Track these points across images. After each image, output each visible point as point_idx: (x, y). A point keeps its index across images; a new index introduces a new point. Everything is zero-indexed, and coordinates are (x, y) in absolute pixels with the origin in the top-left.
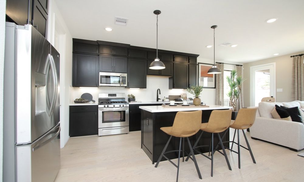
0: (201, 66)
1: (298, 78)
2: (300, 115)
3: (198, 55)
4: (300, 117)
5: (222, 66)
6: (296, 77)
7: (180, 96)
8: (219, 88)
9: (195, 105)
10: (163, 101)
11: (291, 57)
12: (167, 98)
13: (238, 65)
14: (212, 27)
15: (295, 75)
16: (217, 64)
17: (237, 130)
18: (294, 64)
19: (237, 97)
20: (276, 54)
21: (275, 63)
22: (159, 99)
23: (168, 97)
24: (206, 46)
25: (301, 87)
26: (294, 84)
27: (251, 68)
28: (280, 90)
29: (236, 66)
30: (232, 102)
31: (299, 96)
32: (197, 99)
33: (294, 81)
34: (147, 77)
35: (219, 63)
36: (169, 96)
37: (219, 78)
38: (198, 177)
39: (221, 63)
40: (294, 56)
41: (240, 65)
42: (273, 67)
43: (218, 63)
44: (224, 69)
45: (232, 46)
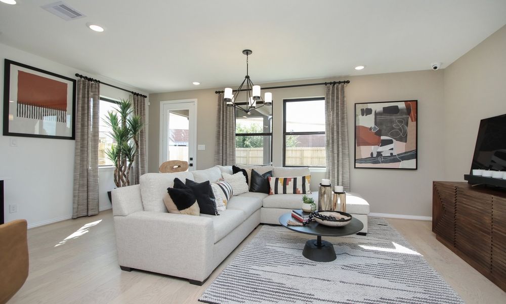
1: (223, 127)
2: (214, 198)
4: (213, 200)
5: (95, 88)
8: (83, 139)
11: (216, 92)
13: (138, 95)
15: (220, 124)
16: (79, 78)
18: (219, 105)
19: (130, 161)
20: (196, 84)
21: (196, 100)
25: (226, 144)
26: (218, 138)
27: (162, 103)
28: (202, 147)
29: (132, 95)
31: (224, 158)
33: (219, 132)
35: (86, 78)
37: (83, 114)
39: (90, 80)
41: (141, 95)
42: (192, 105)
43: (81, 76)
44: (101, 96)
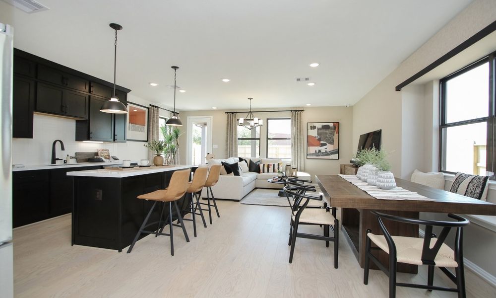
0: (130, 106)
3: (130, 91)
5: (158, 111)
6: (229, 134)
7: (97, 154)
9: (157, 165)
10: (65, 163)
11: (226, 113)
12: (72, 158)
14: (172, 67)
15: (228, 132)
17: (209, 187)
18: (228, 121)
19: (174, 154)
20: (215, 108)
21: (212, 117)
22: (58, 159)
23: (74, 155)
24: (150, 83)
25: (232, 144)
26: (227, 141)
27: (188, 118)
28: (216, 146)
29: (172, 113)
30: (168, 162)
32: (158, 158)
33: (227, 137)
34: (34, 115)
35: (154, 106)
36: (76, 153)
37: (153, 127)
38: (185, 241)
39: (156, 107)
40: (228, 113)
41: (176, 113)
42: (209, 120)
43: (152, 105)
44: (160, 116)
45: (180, 91)
